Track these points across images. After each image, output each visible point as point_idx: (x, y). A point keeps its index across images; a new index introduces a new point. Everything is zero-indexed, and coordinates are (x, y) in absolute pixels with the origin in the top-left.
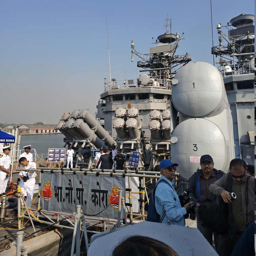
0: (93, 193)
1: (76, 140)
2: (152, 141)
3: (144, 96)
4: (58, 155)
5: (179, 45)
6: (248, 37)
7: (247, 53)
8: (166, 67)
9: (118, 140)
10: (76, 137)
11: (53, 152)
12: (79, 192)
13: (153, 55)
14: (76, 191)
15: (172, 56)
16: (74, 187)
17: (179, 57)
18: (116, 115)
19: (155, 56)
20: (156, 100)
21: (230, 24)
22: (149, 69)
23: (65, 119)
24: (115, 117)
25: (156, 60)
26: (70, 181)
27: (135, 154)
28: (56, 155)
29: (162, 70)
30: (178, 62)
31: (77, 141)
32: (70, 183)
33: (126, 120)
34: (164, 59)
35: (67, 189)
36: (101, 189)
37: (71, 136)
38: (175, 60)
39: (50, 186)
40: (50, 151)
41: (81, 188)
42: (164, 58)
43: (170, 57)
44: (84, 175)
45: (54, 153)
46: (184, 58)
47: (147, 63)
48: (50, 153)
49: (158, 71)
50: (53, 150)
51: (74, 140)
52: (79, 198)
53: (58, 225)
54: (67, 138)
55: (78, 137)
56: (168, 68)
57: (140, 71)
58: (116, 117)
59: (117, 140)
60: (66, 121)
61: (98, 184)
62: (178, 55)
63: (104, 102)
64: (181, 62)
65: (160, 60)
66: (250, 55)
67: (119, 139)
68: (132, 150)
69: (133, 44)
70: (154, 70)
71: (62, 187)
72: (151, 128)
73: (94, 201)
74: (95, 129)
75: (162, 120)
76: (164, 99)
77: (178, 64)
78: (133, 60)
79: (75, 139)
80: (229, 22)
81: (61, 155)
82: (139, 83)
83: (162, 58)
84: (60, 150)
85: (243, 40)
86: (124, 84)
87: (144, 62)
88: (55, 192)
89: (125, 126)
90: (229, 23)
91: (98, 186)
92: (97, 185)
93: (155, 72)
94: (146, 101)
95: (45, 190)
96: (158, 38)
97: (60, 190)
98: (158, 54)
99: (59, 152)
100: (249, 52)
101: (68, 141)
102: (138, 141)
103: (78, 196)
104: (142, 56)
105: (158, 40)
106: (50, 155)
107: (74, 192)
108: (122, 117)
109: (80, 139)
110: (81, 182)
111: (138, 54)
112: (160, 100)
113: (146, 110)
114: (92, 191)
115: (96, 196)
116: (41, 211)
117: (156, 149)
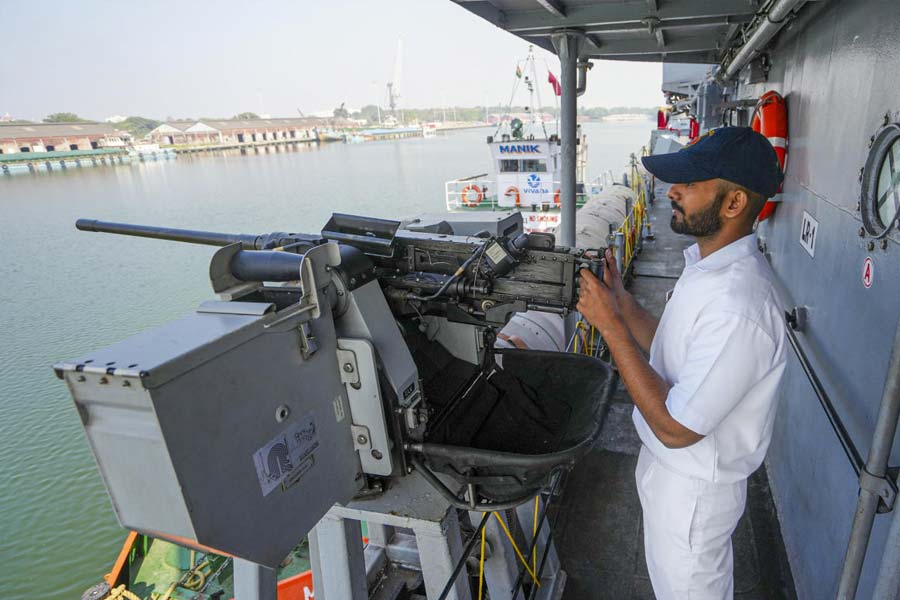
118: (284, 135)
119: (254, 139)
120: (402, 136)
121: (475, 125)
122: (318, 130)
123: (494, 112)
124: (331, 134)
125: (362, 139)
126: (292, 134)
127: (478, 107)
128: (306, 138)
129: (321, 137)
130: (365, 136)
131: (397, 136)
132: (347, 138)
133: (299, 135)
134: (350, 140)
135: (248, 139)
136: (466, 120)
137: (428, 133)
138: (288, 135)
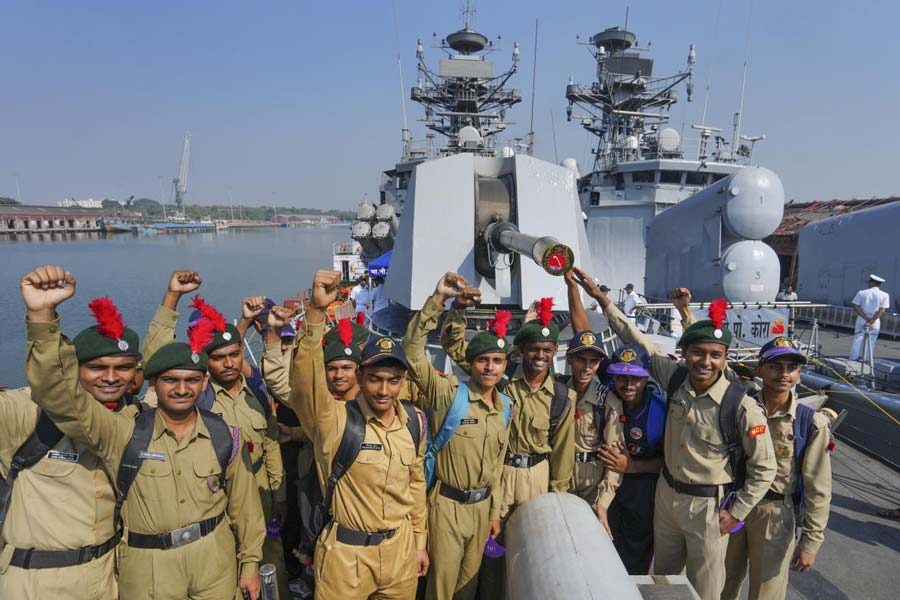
36: (763, 322)
73: (754, 333)
91: (760, 318)
110: (739, 317)
114: (752, 325)
115: (756, 329)
118: (62, 223)
119: (27, 226)
120: (195, 230)
121: (262, 223)
122: (105, 221)
123: (282, 212)
124: (120, 225)
125: (155, 231)
126: (71, 223)
127: (264, 207)
128: (86, 229)
129: (108, 228)
130: (158, 229)
131: (190, 230)
132: (139, 230)
133: (78, 224)
134: (141, 232)
135: (19, 225)
136: (252, 219)
137: (221, 229)
138: (67, 224)
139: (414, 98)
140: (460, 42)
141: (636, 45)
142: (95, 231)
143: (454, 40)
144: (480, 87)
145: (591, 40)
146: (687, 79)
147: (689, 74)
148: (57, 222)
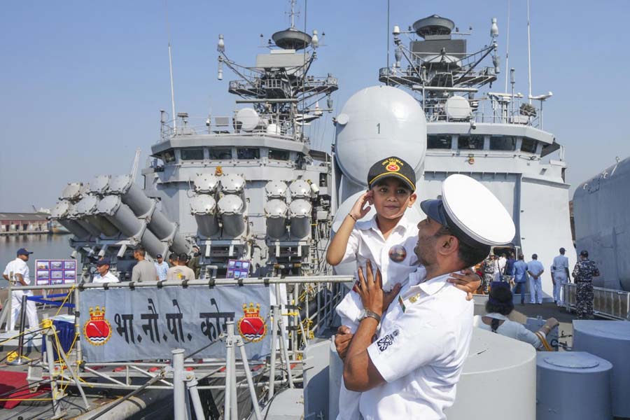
0: (204, 320)
1: (102, 242)
2: (269, 241)
3: (250, 153)
4: (59, 273)
5: (317, 56)
6: (442, 59)
7: (440, 86)
8: (290, 97)
9: (201, 240)
10: (102, 236)
11: (46, 267)
12: (171, 320)
13: (264, 70)
14: (166, 320)
15: (302, 77)
16: (160, 311)
17: (315, 80)
18: (196, 187)
19: (268, 73)
20: (274, 162)
21: (413, 30)
22: (253, 99)
23: (72, 197)
24: (195, 193)
25: (270, 81)
26: (150, 301)
27: (239, 264)
28: (55, 274)
29: (280, 103)
30: (313, 91)
31: (105, 243)
32: (151, 305)
33: (217, 199)
34: (287, 81)
35: (143, 317)
36: (220, 312)
37: (88, 233)
38: (306, 85)
39: (104, 314)
40: (40, 264)
41: (176, 313)
42: (286, 78)
43: (299, 78)
44: (182, 287)
45: (50, 269)
46: (324, 83)
47: (251, 87)
48: (40, 269)
49: (274, 105)
50: (47, 264)
51: (99, 241)
52: (174, 332)
53: (127, 386)
54: (76, 239)
55: (106, 235)
56: (292, 100)
57: (237, 102)
58: (196, 191)
59: (198, 240)
60: (75, 200)
61: (213, 301)
62: (312, 77)
63: (160, 163)
64: (319, 90)
65: (279, 82)
66: (443, 91)
67: (202, 237)
68: (231, 258)
69: (221, 42)
70: (265, 102)
71: (132, 315)
72: (269, 216)
73: (207, 333)
74: (147, 217)
75: (289, 200)
76: (290, 161)
77: (312, 93)
78: (220, 77)
79: (101, 239)
80: (411, 25)
81: (67, 272)
82: (238, 126)
83: (283, 79)
84: (63, 263)
85: (433, 64)
86: (208, 125)
87: (245, 82)
88: (117, 326)
89: (217, 209)
90: (412, 28)
91: (214, 305)
92: (212, 304)
93: (267, 105)
94: (253, 162)
95: (91, 324)
96: (273, 37)
97: (128, 321)
98: (272, 70)
99: (62, 268)
100: (443, 86)
101: (81, 244)
102: (242, 240)
103: (172, 328)
104: (241, 70)
105: (273, 42)
106: (40, 273)
107: (162, 321)
108: (210, 193)
109: (113, 238)
110: (175, 302)
111: (232, 65)
112: (283, 163)
113: (253, 181)
114: (201, 317)
115: (210, 325)
116: (86, 364)
117: (278, 254)
139: (231, 91)
140: (284, 39)
141: (457, 30)
142: (45, 233)
143: (279, 38)
144: (292, 77)
145: (410, 29)
146: (492, 52)
147: (493, 47)
148: (13, 226)
